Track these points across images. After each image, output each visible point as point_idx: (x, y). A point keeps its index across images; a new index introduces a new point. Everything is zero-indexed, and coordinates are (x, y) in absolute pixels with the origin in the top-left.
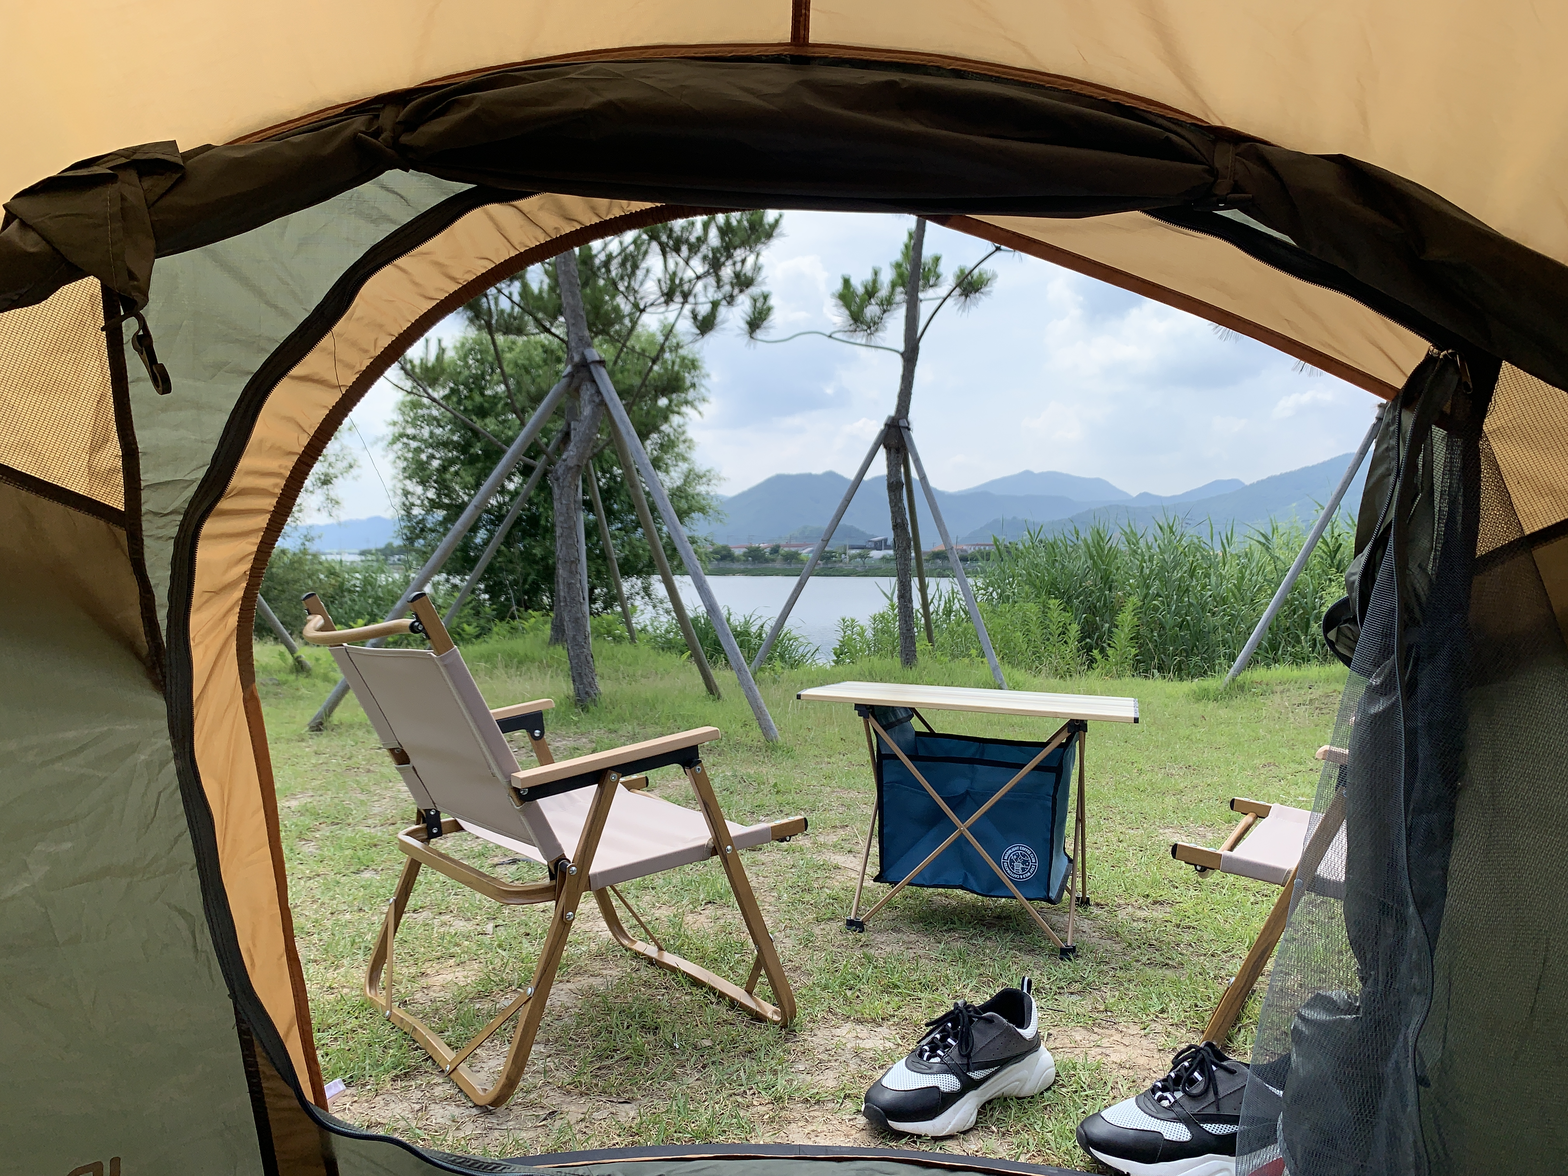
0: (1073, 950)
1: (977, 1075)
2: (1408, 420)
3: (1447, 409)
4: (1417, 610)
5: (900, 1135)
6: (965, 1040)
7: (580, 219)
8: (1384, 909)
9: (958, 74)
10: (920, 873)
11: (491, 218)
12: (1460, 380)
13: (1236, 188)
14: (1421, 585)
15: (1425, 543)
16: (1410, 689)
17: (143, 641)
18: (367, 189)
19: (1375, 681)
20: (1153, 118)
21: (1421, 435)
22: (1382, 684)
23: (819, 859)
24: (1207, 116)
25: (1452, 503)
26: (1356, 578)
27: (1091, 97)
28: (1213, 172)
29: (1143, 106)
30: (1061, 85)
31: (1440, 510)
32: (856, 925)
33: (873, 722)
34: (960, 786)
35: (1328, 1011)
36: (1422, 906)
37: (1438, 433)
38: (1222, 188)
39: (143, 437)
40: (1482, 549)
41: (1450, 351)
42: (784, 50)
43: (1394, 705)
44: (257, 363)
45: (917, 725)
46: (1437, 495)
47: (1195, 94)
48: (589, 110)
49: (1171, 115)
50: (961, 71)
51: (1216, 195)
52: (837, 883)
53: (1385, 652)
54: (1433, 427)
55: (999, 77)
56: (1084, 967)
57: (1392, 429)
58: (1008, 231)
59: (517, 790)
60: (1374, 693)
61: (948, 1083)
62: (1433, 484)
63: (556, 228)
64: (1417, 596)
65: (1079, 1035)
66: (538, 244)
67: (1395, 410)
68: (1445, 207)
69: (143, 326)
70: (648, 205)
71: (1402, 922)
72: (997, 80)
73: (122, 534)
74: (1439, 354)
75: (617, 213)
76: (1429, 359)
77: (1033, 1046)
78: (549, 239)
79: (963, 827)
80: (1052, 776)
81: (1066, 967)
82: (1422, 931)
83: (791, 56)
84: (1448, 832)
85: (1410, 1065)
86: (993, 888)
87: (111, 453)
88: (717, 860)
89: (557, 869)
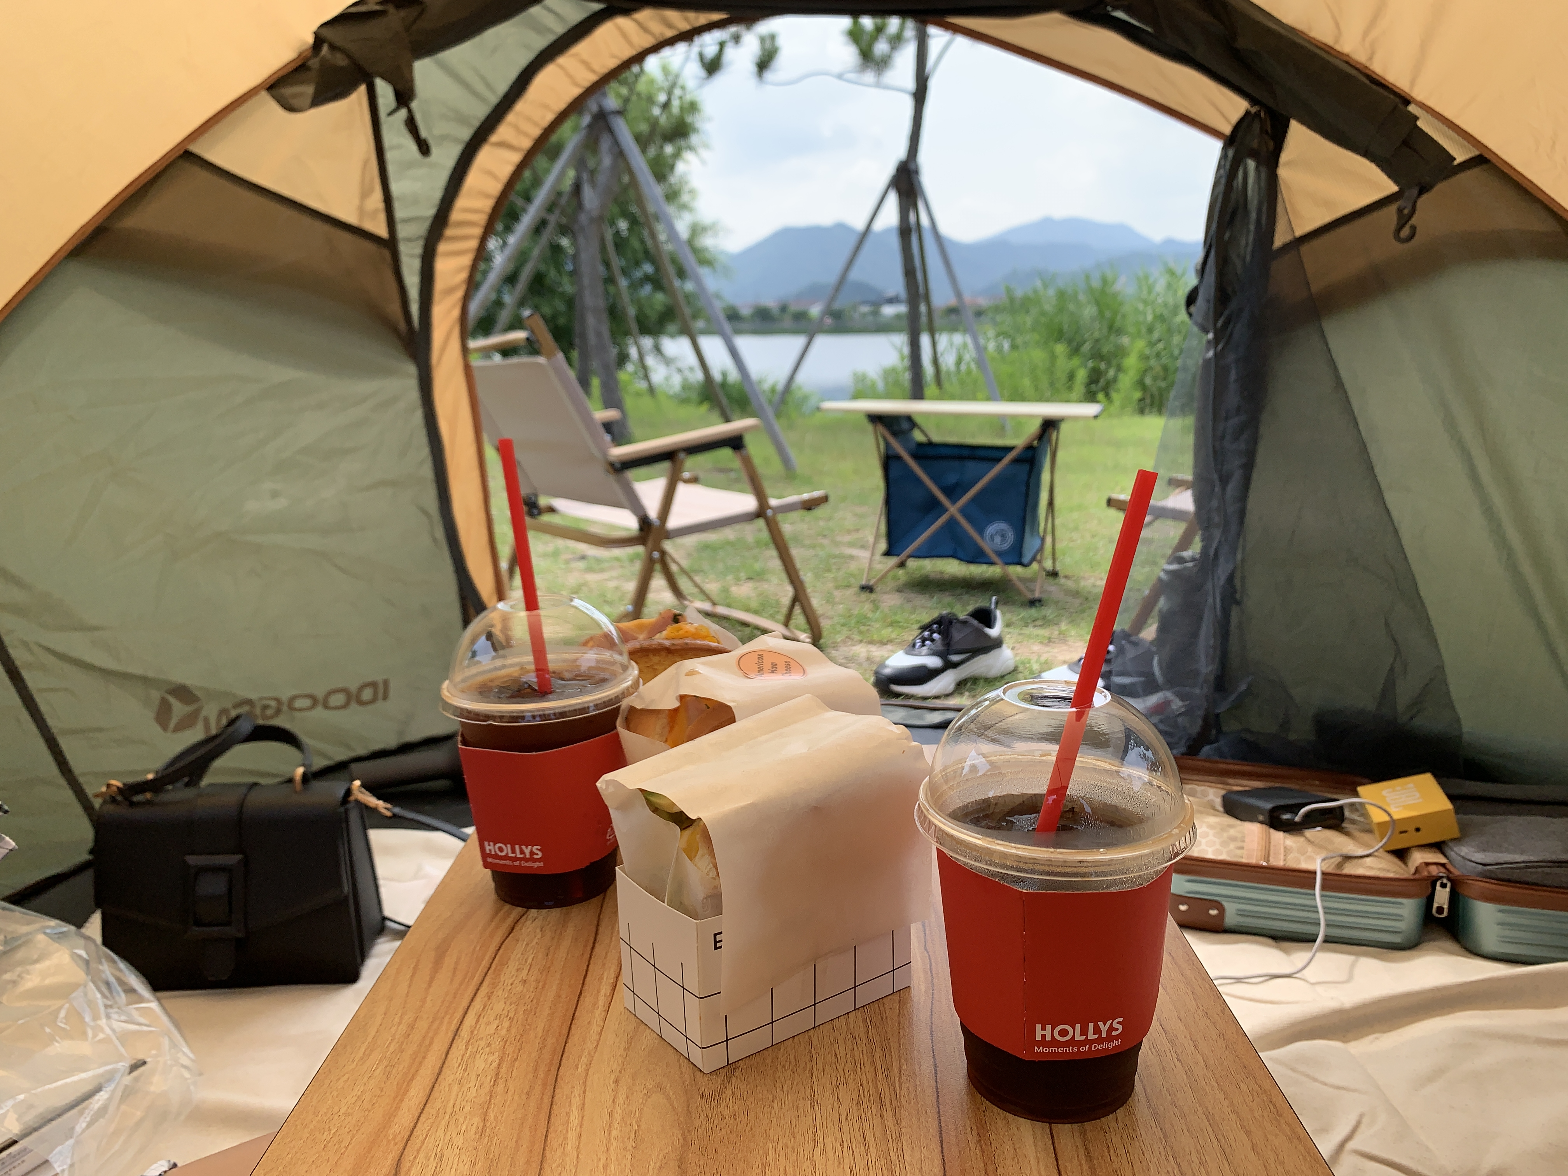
0: (1040, 601)
1: (955, 658)
3: (1255, 146)
5: (898, 695)
6: (946, 635)
10: (918, 549)
11: (619, 29)
12: (1263, 128)
17: (402, 325)
19: (1211, 336)
22: (1214, 338)
26: (1199, 270)
32: (867, 589)
33: (881, 429)
34: (952, 478)
39: (396, 188)
40: (1277, 244)
41: (1259, 108)
43: (1219, 352)
44: (466, 134)
45: (918, 436)
54: (1247, 160)
56: (1048, 612)
59: (612, 465)
60: (1210, 344)
61: (934, 662)
65: (1036, 648)
67: (1228, 148)
69: (410, 112)
73: (387, 253)
74: (1252, 110)
76: (1247, 113)
77: (997, 643)
79: (953, 509)
80: (1026, 467)
81: (1033, 612)
86: (977, 556)
87: (376, 199)
88: (761, 523)
89: (645, 522)
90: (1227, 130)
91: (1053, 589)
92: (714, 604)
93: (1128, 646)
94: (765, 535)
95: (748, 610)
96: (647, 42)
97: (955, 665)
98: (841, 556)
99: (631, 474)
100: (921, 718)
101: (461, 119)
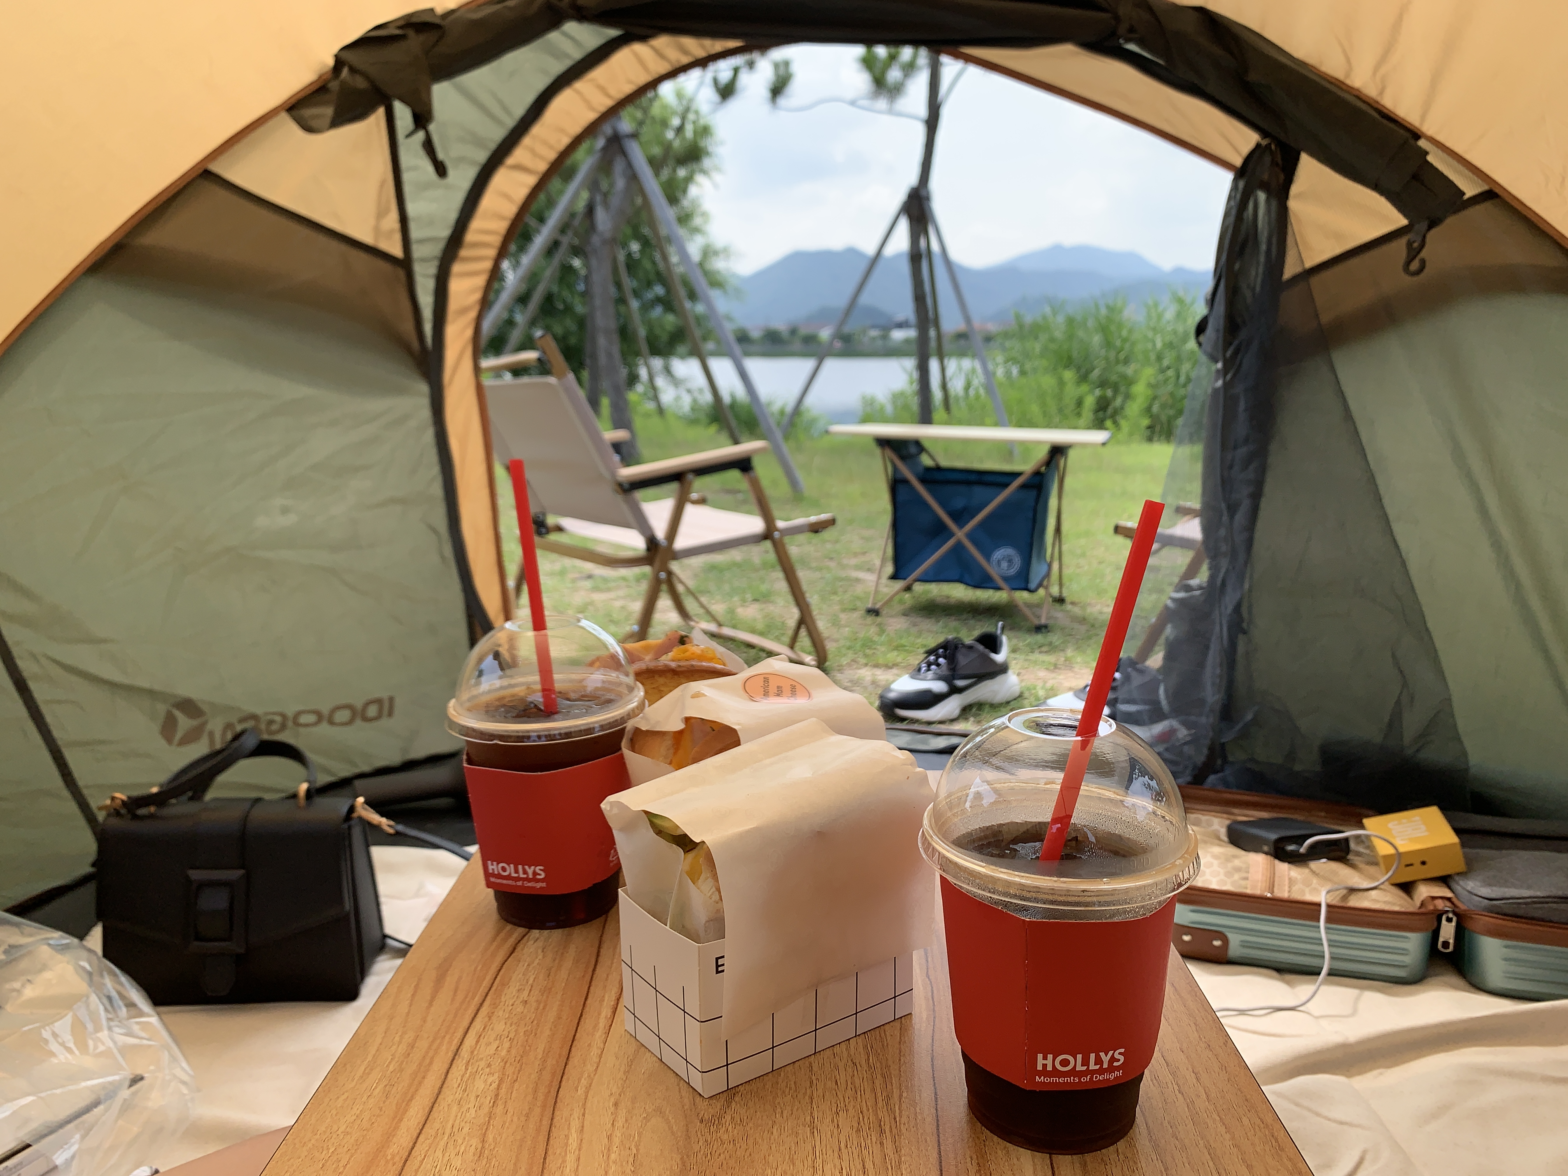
0: (1046, 627)
1: (960, 683)
3: (1266, 178)
5: (903, 719)
6: (951, 659)
7: (693, 52)
10: (926, 572)
11: (636, 55)
12: (1274, 160)
17: (415, 345)
18: (553, 36)
22: (1223, 367)
23: (843, 574)
26: (1210, 298)
32: (874, 612)
33: (889, 452)
34: (959, 503)
37: (1262, 196)
38: (1122, 29)
39: (412, 209)
40: (1287, 275)
41: (1269, 141)
43: (1227, 381)
44: (482, 156)
45: (926, 460)
52: (859, 590)
54: (1258, 192)
56: (1054, 638)
59: (619, 483)
60: (1219, 373)
61: (939, 687)
65: (1042, 674)
67: (1239, 179)
69: (429, 134)
73: (401, 273)
74: (1263, 143)
76: (1258, 146)
77: (1003, 669)
79: (960, 534)
80: (1034, 493)
81: (1039, 638)
86: (984, 581)
87: (392, 220)
88: (768, 544)
89: (652, 543)
90: (1238, 162)
91: (1059, 615)
92: (720, 625)
93: (1134, 674)
94: (772, 556)
95: (753, 631)
96: (663, 68)
97: (960, 690)
98: (847, 579)
99: (639, 494)
100: (924, 742)
101: (478, 142)
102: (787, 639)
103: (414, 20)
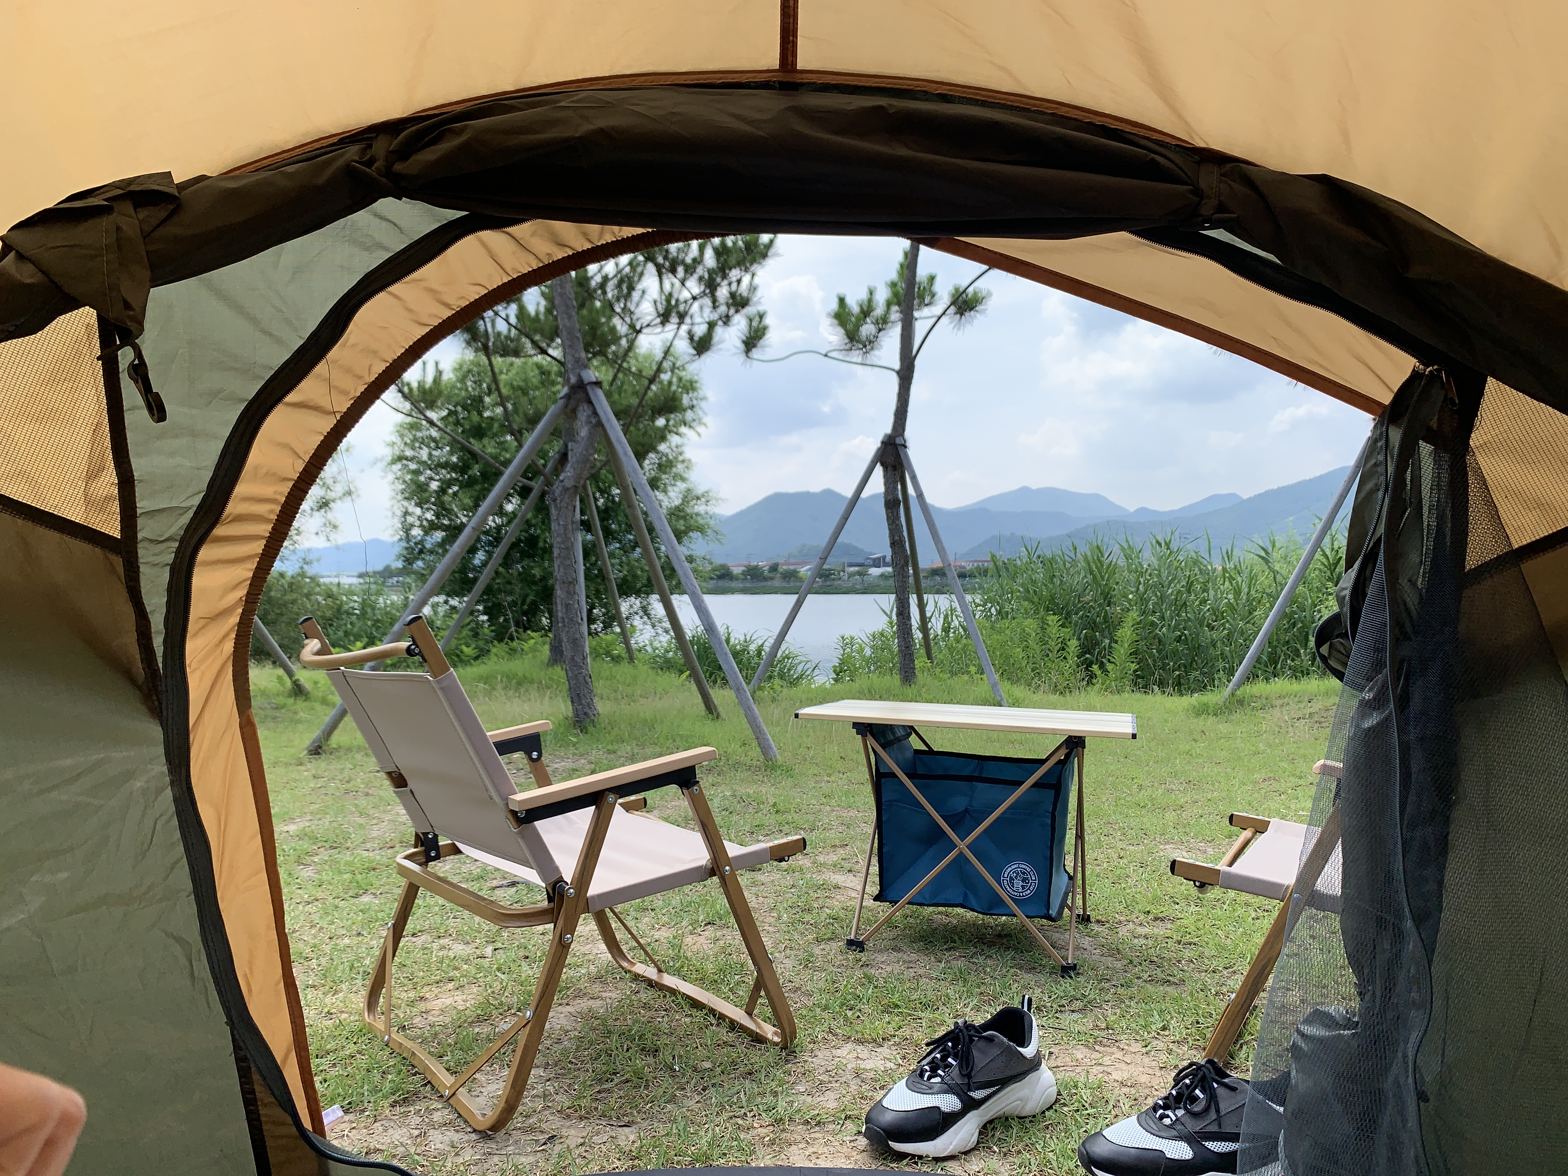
0: (1074, 967)
1: (978, 1095)
2: (1396, 435)
3: (1434, 424)
4: (1408, 624)
5: (902, 1156)
6: (966, 1060)
7: (572, 244)
8: (1380, 923)
9: (945, 98)
10: (919, 892)
11: (484, 244)
12: (1446, 396)
13: (1221, 208)
14: (1412, 600)
15: (1414, 558)
16: (1403, 703)
17: (139, 667)
18: (361, 217)
19: (1368, 696)
20: (1136, 139)
21: (1408, 452)
22: (1374, 698)
23: (819, 878)
24: (1192, 138)
25: (1440, 518)
26: (1347, 593)
27: (1075, 119)
28: (1198, 192)
29: (1128, 128)
30: (1047, 108)
31: (1428, 525)
32: (856, 945)
33: (871, 741)
34: (959, 803)
35: (1328, 1027)
36: (1419, 919)
37: (1425, 449)
38: (1206, 210)
39: (138, 465)
40: (1472, 561)
41: (1435, 367)
42: (773, 76)
43: (1387, 719)
44: (252, 390)
45: (915, 743)
46: (1425, 510)
47: (1179, 116)
48: (580, 138)
49: (1156, 136)
50: (947, 95)
51: (1201, 215)
52: (837, 902)
53: (1378, 666)
54: (1421, 442)
55: (986, 101)
56: (1085, 985)
57: (1379, 444)
58: (996, 253)
59: (514, 813)
60: (1367, 707)
61: (949, 1103)
62: (1421, 500)
63: (548, 254)
64: (1407, 609)
65: (1080, 1053)
66: (531, 269)
67: (1382, 425)
68: (1427, 226)
69: (139, 354)
70: (640, 231)
71: (1399, 936)
72: (984, 104)
73: (118, 562)
74: (1425, 370)
75: (608, 238)
76: (1415, 375)
77: (1034, 1065)
78: (541, 265)
79: (962, 846)
80: (1050, 793)
81: (1067, 985)
82: (1420, 944)
83: (780, 82)
84: (1443, 846)
85: (1410, 1080)
86: (993, 905)
87: (108, 481)
88: (715, 881)
89: (555, 888)
90: (1386, 398)
91: (1086, 942)
92: (660, 971)
94: (721, 897)
96: (526, 266)
97: (979, 1104)
101: (244, 368)
102: (744, 992)
103: (133, 188)
